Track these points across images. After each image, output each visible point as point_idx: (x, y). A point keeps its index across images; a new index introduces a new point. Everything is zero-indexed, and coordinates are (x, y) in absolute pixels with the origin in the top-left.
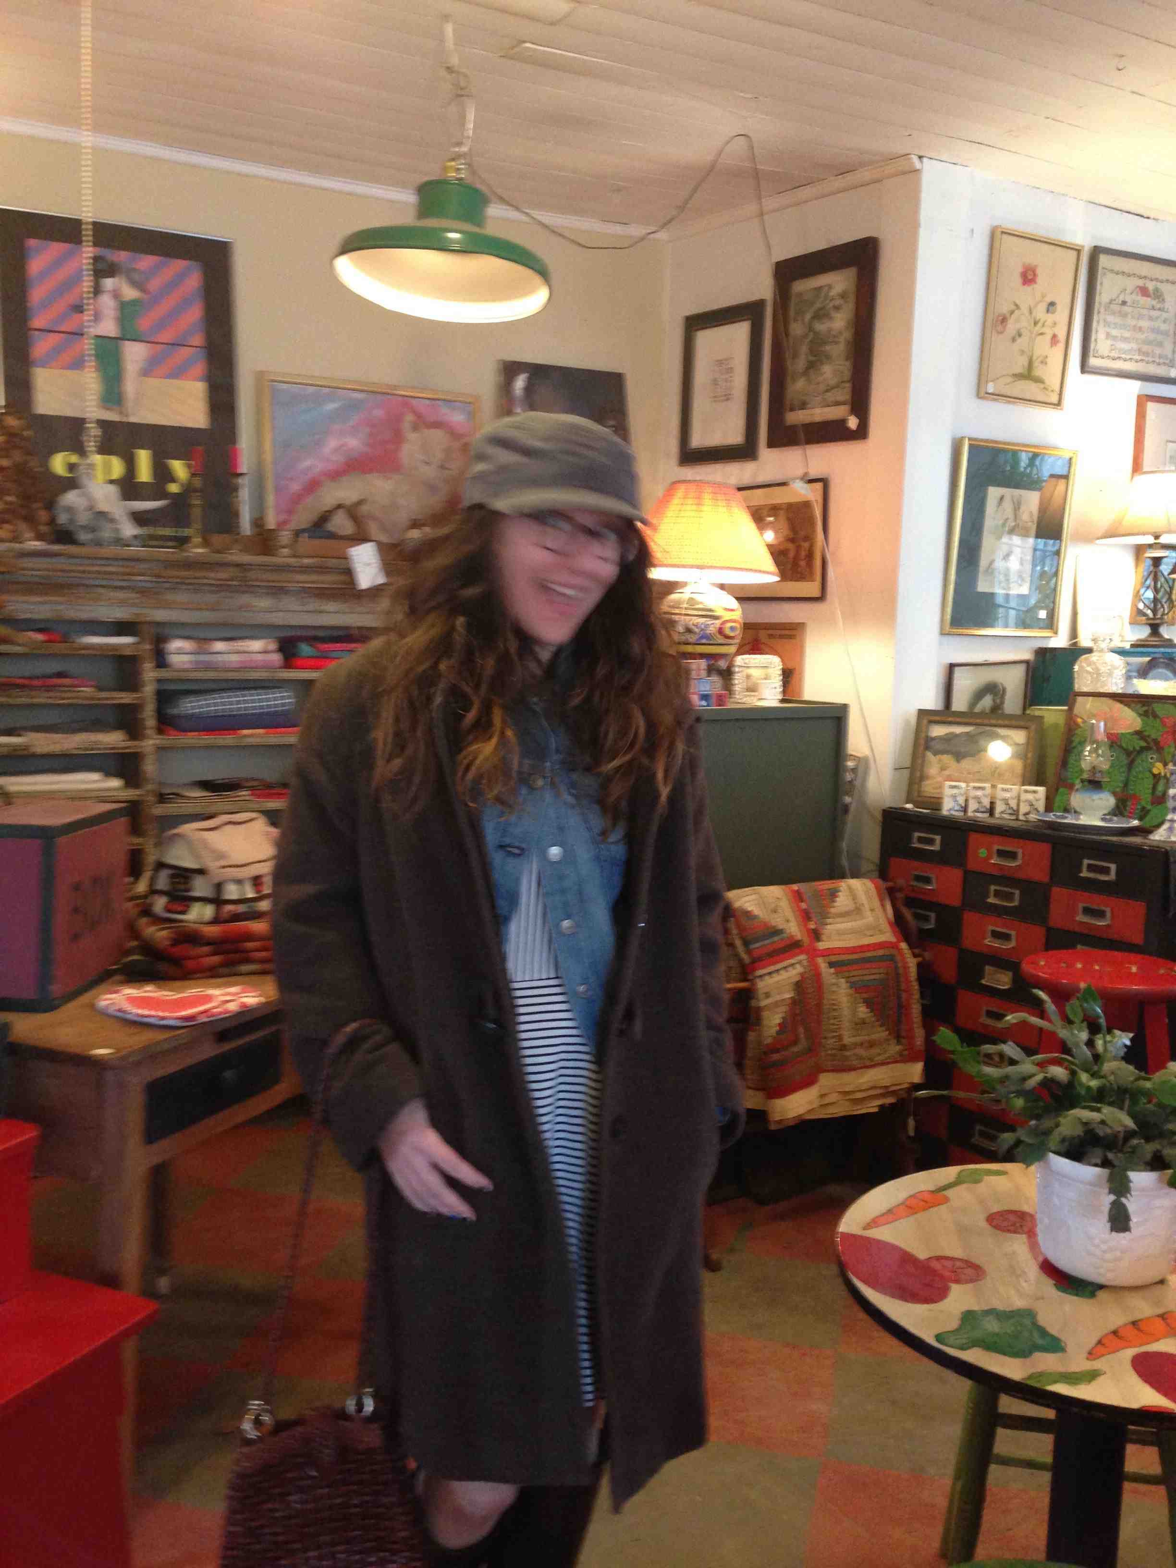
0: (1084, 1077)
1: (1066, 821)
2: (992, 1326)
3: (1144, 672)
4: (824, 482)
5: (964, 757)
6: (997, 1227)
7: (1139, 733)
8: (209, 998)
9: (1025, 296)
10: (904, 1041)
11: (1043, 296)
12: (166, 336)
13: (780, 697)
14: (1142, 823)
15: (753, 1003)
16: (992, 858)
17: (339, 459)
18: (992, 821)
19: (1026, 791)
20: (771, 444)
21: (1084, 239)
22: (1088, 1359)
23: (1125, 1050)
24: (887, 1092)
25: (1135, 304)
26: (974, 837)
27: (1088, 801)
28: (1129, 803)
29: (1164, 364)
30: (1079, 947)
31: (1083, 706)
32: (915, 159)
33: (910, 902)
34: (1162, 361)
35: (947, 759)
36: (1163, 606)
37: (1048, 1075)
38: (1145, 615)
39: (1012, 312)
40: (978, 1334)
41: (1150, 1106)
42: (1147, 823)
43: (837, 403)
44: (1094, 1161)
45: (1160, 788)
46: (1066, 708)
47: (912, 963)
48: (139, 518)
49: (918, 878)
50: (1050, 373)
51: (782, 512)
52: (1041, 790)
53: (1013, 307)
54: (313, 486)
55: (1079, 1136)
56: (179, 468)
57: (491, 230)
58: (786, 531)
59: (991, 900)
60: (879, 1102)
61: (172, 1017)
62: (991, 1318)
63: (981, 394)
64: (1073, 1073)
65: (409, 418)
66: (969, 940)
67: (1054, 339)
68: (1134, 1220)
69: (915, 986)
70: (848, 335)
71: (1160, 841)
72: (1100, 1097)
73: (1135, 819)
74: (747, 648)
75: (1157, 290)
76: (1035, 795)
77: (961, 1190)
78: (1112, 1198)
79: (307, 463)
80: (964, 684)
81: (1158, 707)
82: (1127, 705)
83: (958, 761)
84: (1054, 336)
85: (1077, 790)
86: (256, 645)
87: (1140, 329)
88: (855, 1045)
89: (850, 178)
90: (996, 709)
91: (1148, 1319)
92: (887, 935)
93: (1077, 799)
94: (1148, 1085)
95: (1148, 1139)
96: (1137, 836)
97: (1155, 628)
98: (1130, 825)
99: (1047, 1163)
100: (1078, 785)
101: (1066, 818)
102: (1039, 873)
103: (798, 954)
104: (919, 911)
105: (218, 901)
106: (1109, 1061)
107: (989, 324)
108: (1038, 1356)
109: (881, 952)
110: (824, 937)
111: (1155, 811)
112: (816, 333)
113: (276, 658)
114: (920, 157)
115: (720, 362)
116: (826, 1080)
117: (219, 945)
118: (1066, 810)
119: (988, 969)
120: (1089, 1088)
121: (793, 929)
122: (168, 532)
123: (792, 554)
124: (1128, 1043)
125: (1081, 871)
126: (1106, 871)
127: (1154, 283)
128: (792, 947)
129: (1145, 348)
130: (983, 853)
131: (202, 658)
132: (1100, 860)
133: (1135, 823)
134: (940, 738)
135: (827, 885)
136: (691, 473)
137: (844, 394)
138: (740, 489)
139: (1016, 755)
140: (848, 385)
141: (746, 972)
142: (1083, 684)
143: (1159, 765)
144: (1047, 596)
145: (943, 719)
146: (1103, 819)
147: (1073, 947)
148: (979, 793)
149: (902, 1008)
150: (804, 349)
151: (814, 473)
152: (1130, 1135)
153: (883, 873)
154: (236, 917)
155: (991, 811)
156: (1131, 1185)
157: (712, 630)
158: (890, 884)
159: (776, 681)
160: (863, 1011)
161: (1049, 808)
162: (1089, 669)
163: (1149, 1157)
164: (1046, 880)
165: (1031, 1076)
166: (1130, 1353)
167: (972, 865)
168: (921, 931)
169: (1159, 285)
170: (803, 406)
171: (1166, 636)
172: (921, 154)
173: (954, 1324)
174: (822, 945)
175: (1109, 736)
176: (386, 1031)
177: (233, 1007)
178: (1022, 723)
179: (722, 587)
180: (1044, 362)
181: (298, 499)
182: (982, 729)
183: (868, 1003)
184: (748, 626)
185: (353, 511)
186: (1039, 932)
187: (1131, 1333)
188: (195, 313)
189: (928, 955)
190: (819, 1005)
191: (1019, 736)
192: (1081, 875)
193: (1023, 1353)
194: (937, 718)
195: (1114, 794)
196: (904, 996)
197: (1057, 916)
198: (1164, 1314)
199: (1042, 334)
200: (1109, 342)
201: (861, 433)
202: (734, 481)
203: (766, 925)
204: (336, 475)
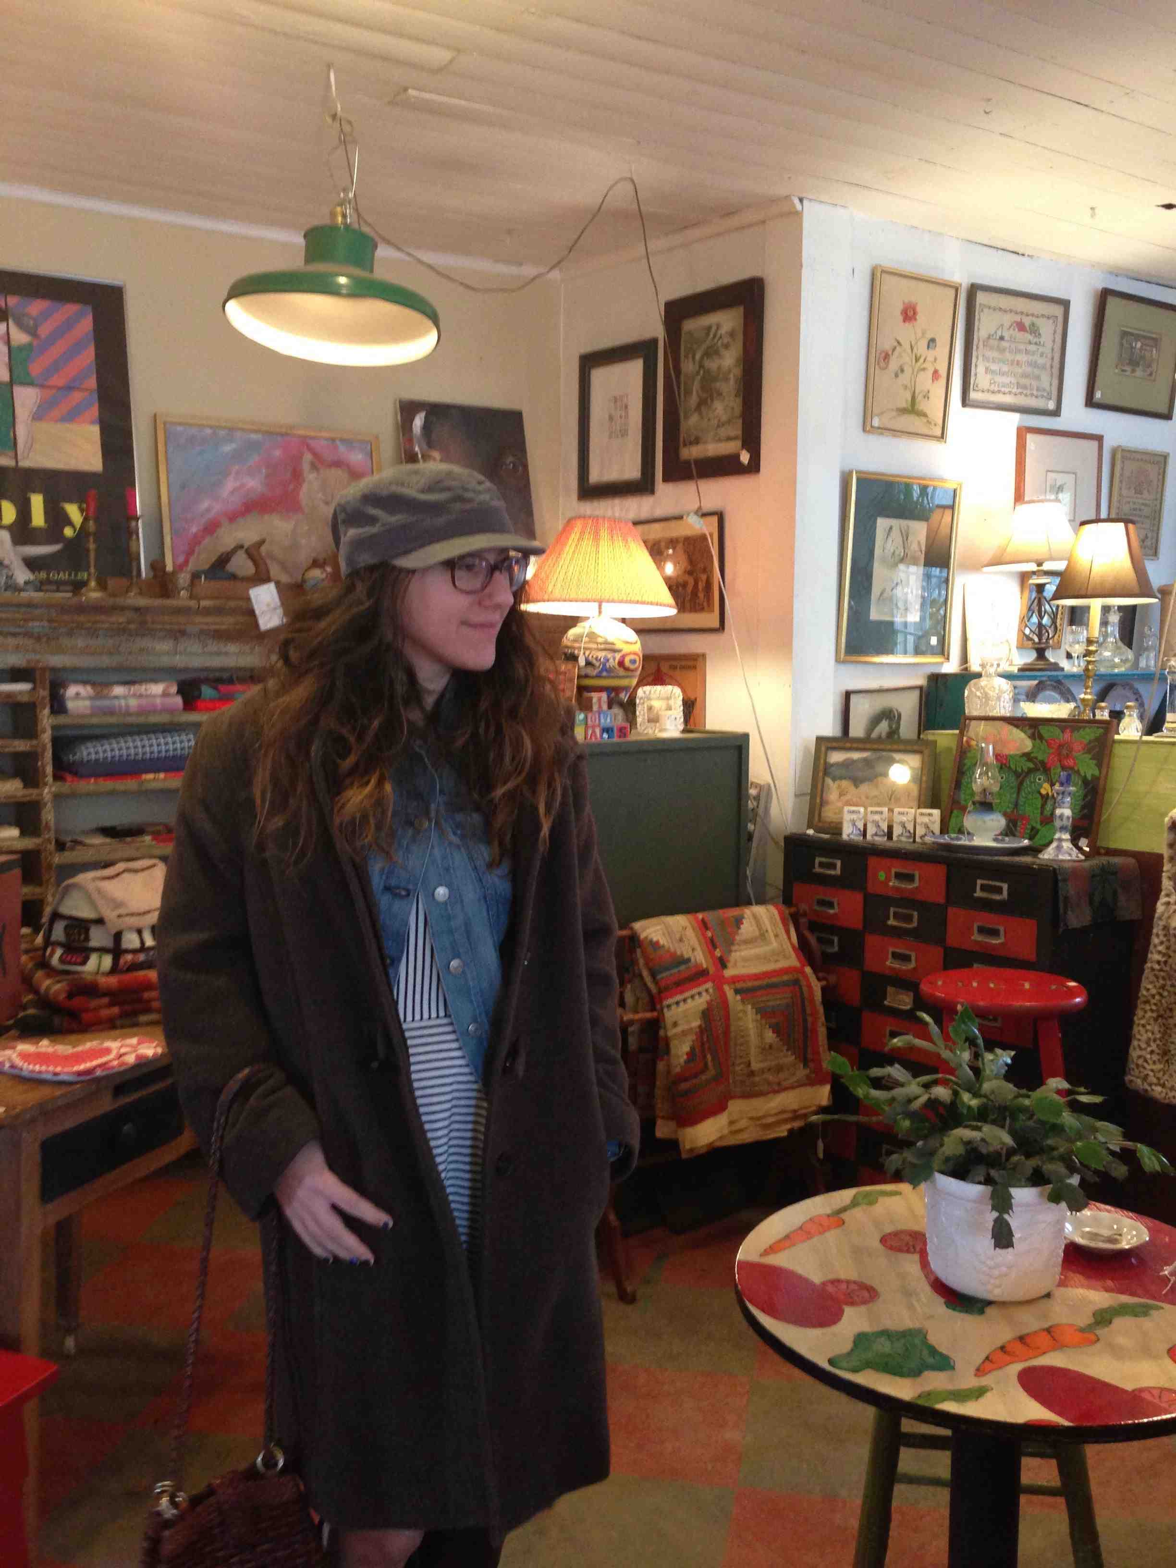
0: (966, 1097)
1: (959, 843)
2: (884, 1346)
3: (1032, 696)
4: (720, 516)
5: (862, 781)
6: (891, 1248)
7: (1027, 756)
8: (108, 1051)
9: (906, 333)
10: (812, 1065)
11: (924, 333)
12: (58, 380)
13: (681, 727)
14: (1031, 843)
15: (662, 1033)
16: (890, 880)
17: (236, 501)
18: (890, 844)
19: (922, 814)
20: (667, 478)
21: (962, 277)
22: (976, 1375)
23: (1006, 1068)
24: (796, 1115)
25: (1012, 340)
26: (873, 861)
27: (979, 823)
28: (1019, 824)
29: (1042, 396)
30: (975, 965)
31: (977, 730)
32: (796, 201)
33: (814, 927)
34: (1040, 393)
35: (845, 783)
36: (1047, 631)
37: (933, 1097)
38: (1031, 639)
39: (894, 349)
40: (869, 1355)
41: (1031, 1123)
42: (1039, 841)
43: (729, 439)
44: (977, 1180)
45: (1048, 807)
46: (957, 732)
47: (817, 987)
48: (31, 564)
49: (822, 903)
50: (934, 408)
51: (680, 545)
52: (936, 813)
53: (896, 344)
54: (211, 528)
55: (961, 1155)
56: (73, 511)
57: (381, 273)
58: (684, 564)
59: (891, 922)
60: (789, 1126)
61: (66, 1072)
62: (882, 1339)
63: (867, 427)
64: (956, 1093)
65: (308, 457)
66: (871, 963)
67: (936, 374)
68: (1017, 1235)
69: (821, 1009)
70: (737, 372)
71: (1049, 860)
72: (983, 1115)
73: (1025, 838)
74: (650, 679)
75: (1033, 324)
76: (931, 818)
77: (857, 1213)
78: (995, 1214)
79: (205, 505)
80: (862, 710)
81: (1044, 730)
82: (1017, 726)
83: (857, 786)
84: (936, 372)
85: (969, 812)
86: (157, 689)
87: (1018, 363)
88: (762, 1071)
89: (735, 221)
90: (893, 733)
91: (1035, 1333)
92: (792, 960)
93: (970, 821)
94: (1027, 1102)
95: (1028, 1156)
96: (1028, 855)
97: (1041, 653)
98: (1021, 845)
99: (934, 1182)
100: (970, 807)
101: (960, 839)
102: (936, 894)
103: (705, 982)
104: (823, 935)
105: (116, 950)
106: (990, 1080)
107: (872, 359)
108: (927, 1374)
109: (785, 978)
110: (729, 965)
111: (1043, 830)
112: (708, 372)
113: (179, 701)
114: (801, 200)
115: (616, 400)
116: (735, 1106)
117: (115, 996)
118: (961, 831)
119: (890, 990)
120: (969, 1108)
121: (700, 957)
122: (63, 576)
123: (690, 588)
124: (1009, 1061)
125: (975, 892)
126: (999, 890)
127: (1030, 317)
128: (700, 975)
129: (1023, 381)
130: (882, 876)
131: (99, 703)
132: (992, 880)
133: (1026, 842)
134: (838, 765)
135: (732, 912)
136: (590, 508)
137: (736, 430)
138: (636, 523)
139: (914, 779)
140: (740, 421)
141: (654, 1002)
142: (973, 708)
143: (1046, 785)
144: (938, 622)
145: (841, 744)
146: (995, 840)
147: (969, 965)
148: (877, 817)
149: (808, 1034)
150: (696, 386)
151: (708, 506)
152: (1011, 1152)
153: (787, 899)
154: (134, 967)
155: (890, 835)
156: (1013, 1201)
157: (613, 663)
158: (793, 910)
159: (678, 711)
160: (770, 1036)
161: (944, 830)
162: (978, 694)
163: (1029, 1171)
164: (942, 901)
165: (916, 1098)
166: (1016, 1368)
167: (871, 888)
168: (824, 954)
169: (1034, 319)
170: (697, 441)
171: (1052, 660)
172: (801, 196)
173: (847, 1346)
174: (729, 973)
175: (997, 756)
176: (279, 1076)
177: (131, 1059)
178: (915, 748)
179: (624, 621)
180: (926, 396)
181: (196, 541)
182: (878, 754)
183: (776, 1030)
184: (647, 658)
185: (253, 552)
186: (935, 953)
187: (1019, 1348)
188: (88, 355)
189: (833, 979)
190: (727, 1032)
191: (915, 761)
192: (975, 895)
193: (915, 1373)
194: (834, 744)
195: (1005, 814)
196: (810, 1019)
197: (953, 939)
198: (1051, 1327)
199: (924, 369)
200: (989, 376)
201: (754, 467)
202: (632, 515)
203: (673, 955)
204: (233, 517)
